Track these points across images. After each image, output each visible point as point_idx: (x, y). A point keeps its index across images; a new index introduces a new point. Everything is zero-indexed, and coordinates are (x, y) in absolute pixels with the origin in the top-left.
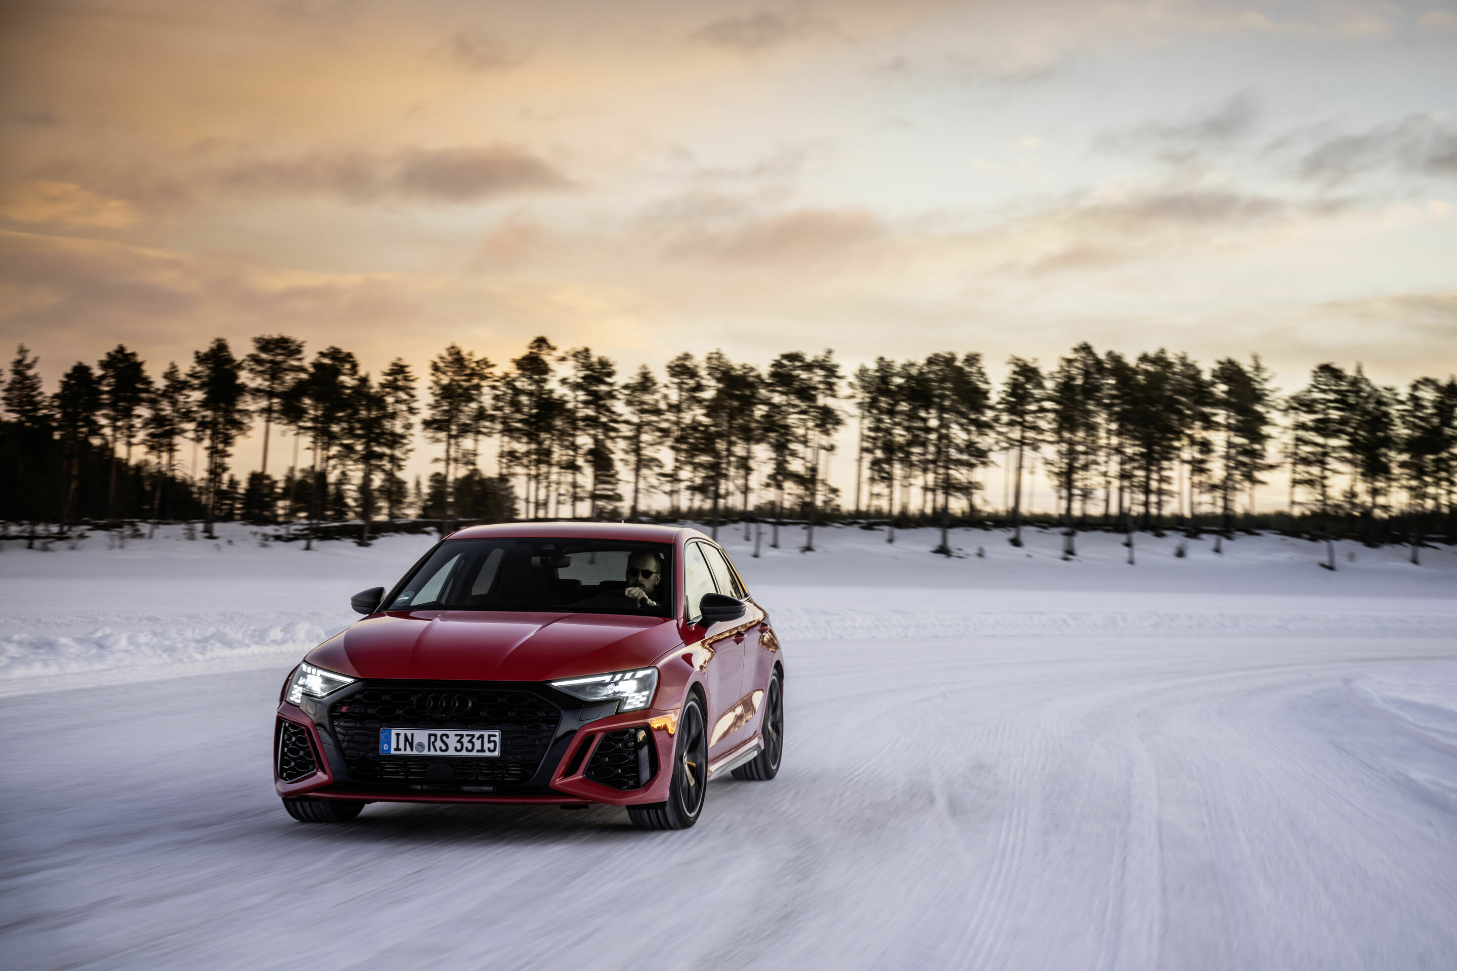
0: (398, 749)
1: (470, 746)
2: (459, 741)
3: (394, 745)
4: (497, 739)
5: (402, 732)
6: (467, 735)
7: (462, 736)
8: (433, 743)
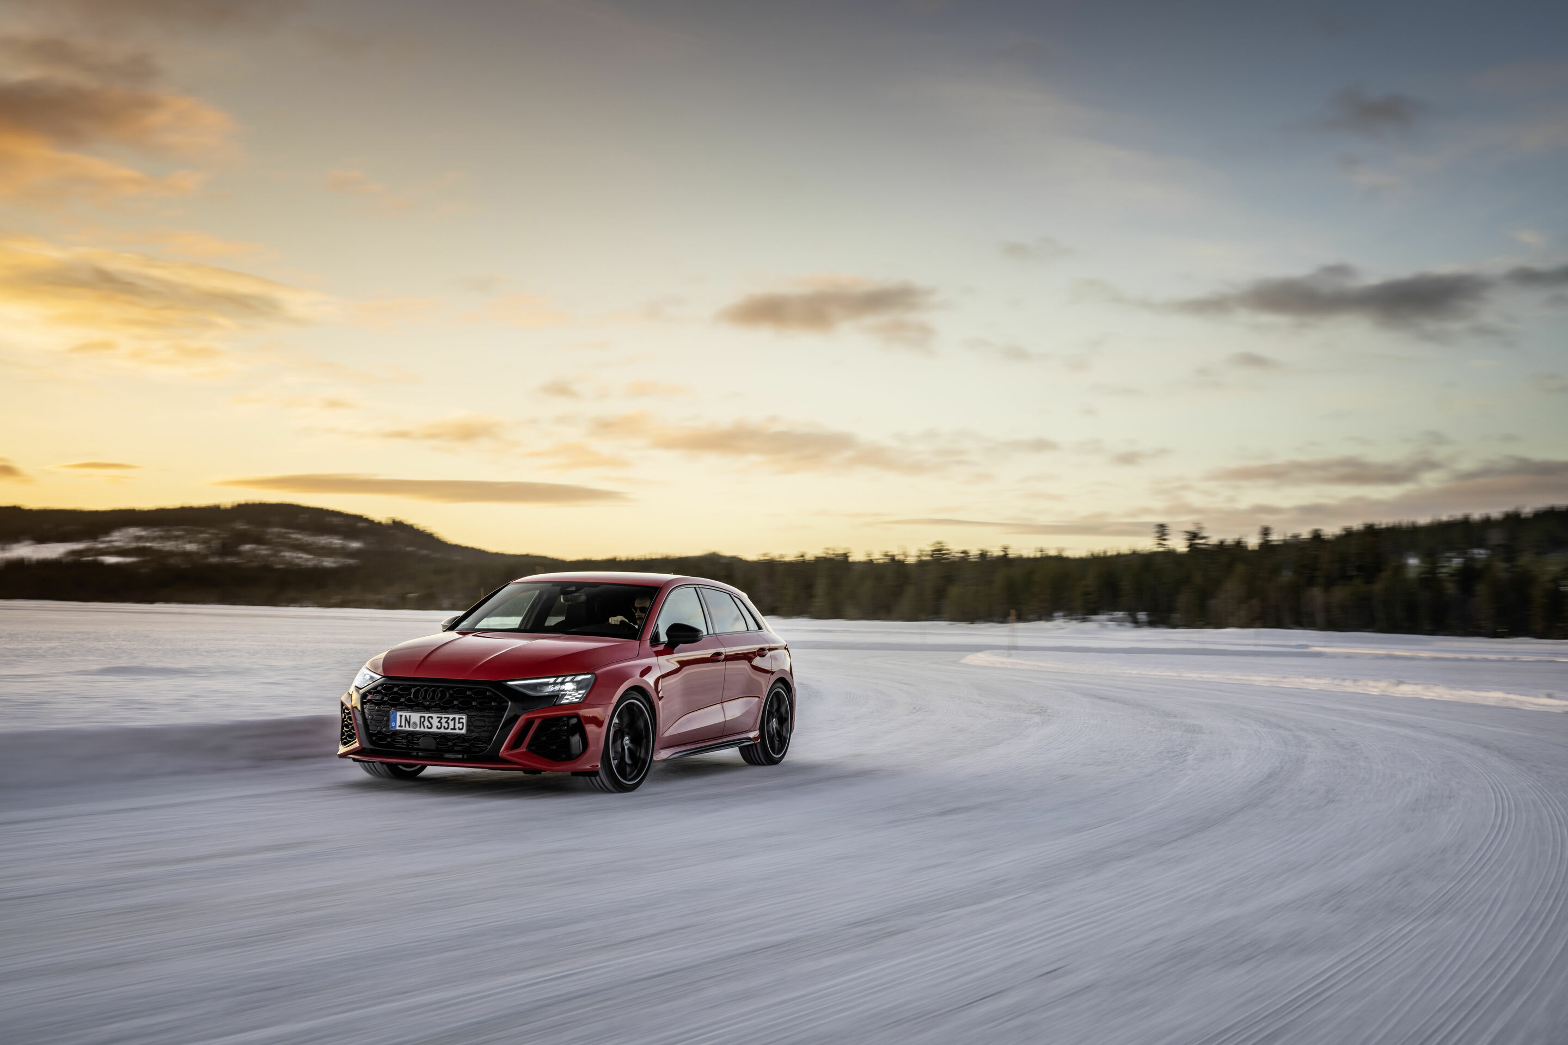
0: (401, 726)
1: (446, 725)
2: (439, 722)
3: (398, 724)
4: (464, 721)
5: (404, 714)
6: (445, 718)
7: (441, 718)
8: (423, 722)
